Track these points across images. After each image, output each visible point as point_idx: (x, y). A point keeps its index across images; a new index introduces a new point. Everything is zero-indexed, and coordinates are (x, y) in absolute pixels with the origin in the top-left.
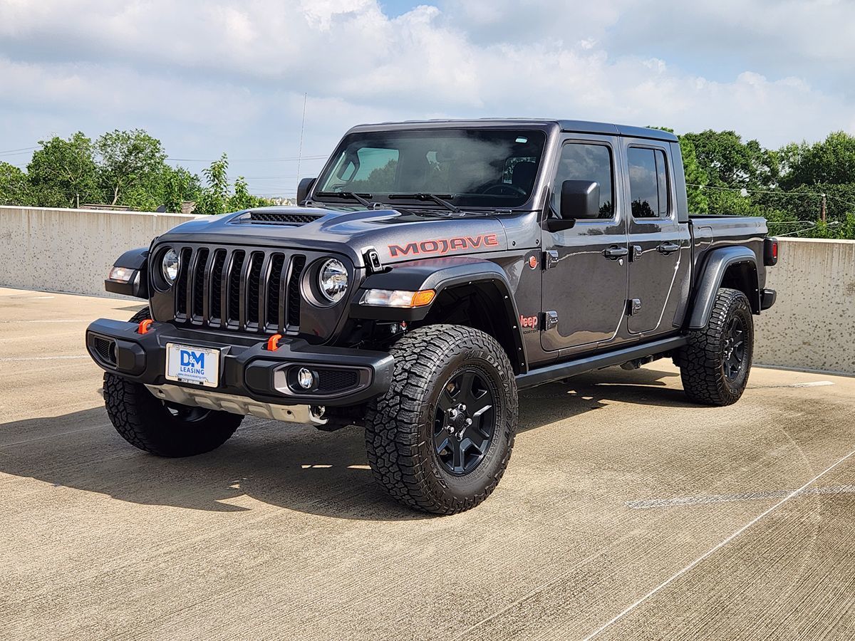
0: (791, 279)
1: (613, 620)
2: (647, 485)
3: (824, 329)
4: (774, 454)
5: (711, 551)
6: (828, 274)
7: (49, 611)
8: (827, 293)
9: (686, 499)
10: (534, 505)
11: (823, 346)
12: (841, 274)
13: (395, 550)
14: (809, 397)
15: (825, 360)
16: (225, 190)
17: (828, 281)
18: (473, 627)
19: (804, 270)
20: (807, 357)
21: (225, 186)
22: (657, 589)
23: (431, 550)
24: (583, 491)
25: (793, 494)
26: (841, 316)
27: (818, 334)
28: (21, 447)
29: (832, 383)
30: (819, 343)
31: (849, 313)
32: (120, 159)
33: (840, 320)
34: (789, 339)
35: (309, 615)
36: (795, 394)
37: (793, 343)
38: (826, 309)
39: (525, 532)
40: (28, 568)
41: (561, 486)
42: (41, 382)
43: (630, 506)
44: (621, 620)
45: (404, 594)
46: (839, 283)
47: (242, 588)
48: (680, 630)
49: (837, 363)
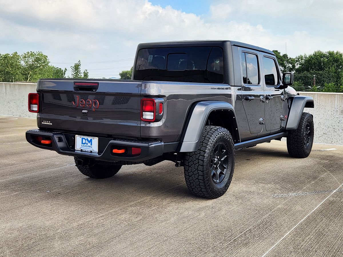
0: (319, 108)
1: (282, 239)
2: (277, 189)
3: (332, 128)
4: (322, 176)
5: (311, 213)
6: (333, 106)
7: (65, 238)
8: (333, 114)
9: (294, 194)
10: (237, 197)
11: (332, 135)
12: (338, 106)
13: (189, 214)
14: (328, 155)
15: (333, 140)
16: (80, 75)
17: (333, 109)
18: (230, 242)
19: (324, 105)
20: (325, 139)
21: (80, 73)
22: (295, 227)
23: (203, 214)
24: (254, 191)
25: (335, 191)
26: (339, 123)
27: (329, 130)
28: (28, 177)
29: (336, 149)
30: (330, 134)
31: (342, 122)
32: (31, 63)
33: (338, 124)
34: (318, 132)
35: (165, 238)
36: (323, 153)
37: (320, 134)
38: (332, 120)
39: (237, 207)
40: (50, 223)
41: (245, 189)
42: (26, 152)
43: (274, 197)
44: (285, 239)
45: (199, 230)
46: (337, 110)
47: (136, 229)
48: (309, 242)
49: (337, 141)
